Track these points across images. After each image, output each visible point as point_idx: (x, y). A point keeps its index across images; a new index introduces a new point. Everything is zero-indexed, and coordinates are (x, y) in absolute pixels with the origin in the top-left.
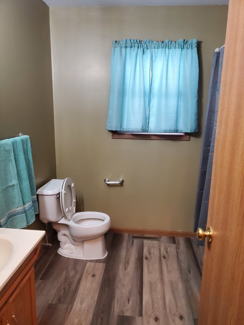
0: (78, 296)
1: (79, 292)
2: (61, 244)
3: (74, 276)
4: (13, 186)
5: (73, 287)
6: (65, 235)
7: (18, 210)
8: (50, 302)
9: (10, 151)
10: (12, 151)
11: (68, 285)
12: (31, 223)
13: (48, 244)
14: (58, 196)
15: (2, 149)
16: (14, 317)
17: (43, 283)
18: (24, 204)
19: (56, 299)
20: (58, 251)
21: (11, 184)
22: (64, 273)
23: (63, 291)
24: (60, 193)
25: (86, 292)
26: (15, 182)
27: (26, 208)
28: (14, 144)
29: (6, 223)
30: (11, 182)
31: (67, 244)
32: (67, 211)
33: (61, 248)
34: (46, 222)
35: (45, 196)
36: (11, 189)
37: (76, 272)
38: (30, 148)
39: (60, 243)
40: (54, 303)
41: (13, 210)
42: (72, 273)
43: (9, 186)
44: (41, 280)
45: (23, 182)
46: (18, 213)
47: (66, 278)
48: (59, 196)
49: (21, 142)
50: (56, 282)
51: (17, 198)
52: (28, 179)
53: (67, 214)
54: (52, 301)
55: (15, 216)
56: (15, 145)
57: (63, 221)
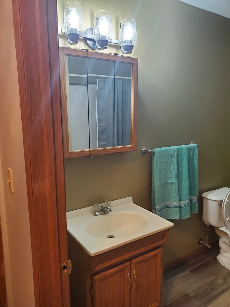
0: (214, 303)
1: (217, 301)
2: (221, 251)
3: (220, 285)
4: (172, 183)
5: (215, 293)
6: (226, 243)
7: (174, 204)
8: (188, 292)
9: (173, 155)
10: (175, 156)
11: (210, 289)
12: (185, 218)
13: (207, 245)
14: (220, 203)
15: (165, 153)
16: (135, 275)
17: (190, 275)
18: (180, 200)
19: (194, 293)
20: (217, 256)
21: (170, 182)
22: (213, 277)
23: (204, 291)
24: (223, 201)
25: (224, 304)
26: (174, 180)
27: (182, 204)
28: (178, 150)
29: (160, 210)
30: (171, 180)
31: (227, 253)
32: (227, 220)
33: (221, 255)
34: (207, 223)
35: (208, 200)
36: (169, 185)
37: (225, 282)
38: (197, 155)
39: (221, 249)
40: (191, 295)
41: (170, 203)
42: (220, 281)
43: (169, 183)
44: (190, 272)
45: (183, 182)
46: (173, 206)
47: (212, 283)
48: (222, 203)
49: (187, 149)
50: (202, 280)
51: (174, 194)
52: (188, 181)
53: (226, 223)
54: (190, 293)
55: (170, 207)
56: (180, 151)
57: (223, 229)
